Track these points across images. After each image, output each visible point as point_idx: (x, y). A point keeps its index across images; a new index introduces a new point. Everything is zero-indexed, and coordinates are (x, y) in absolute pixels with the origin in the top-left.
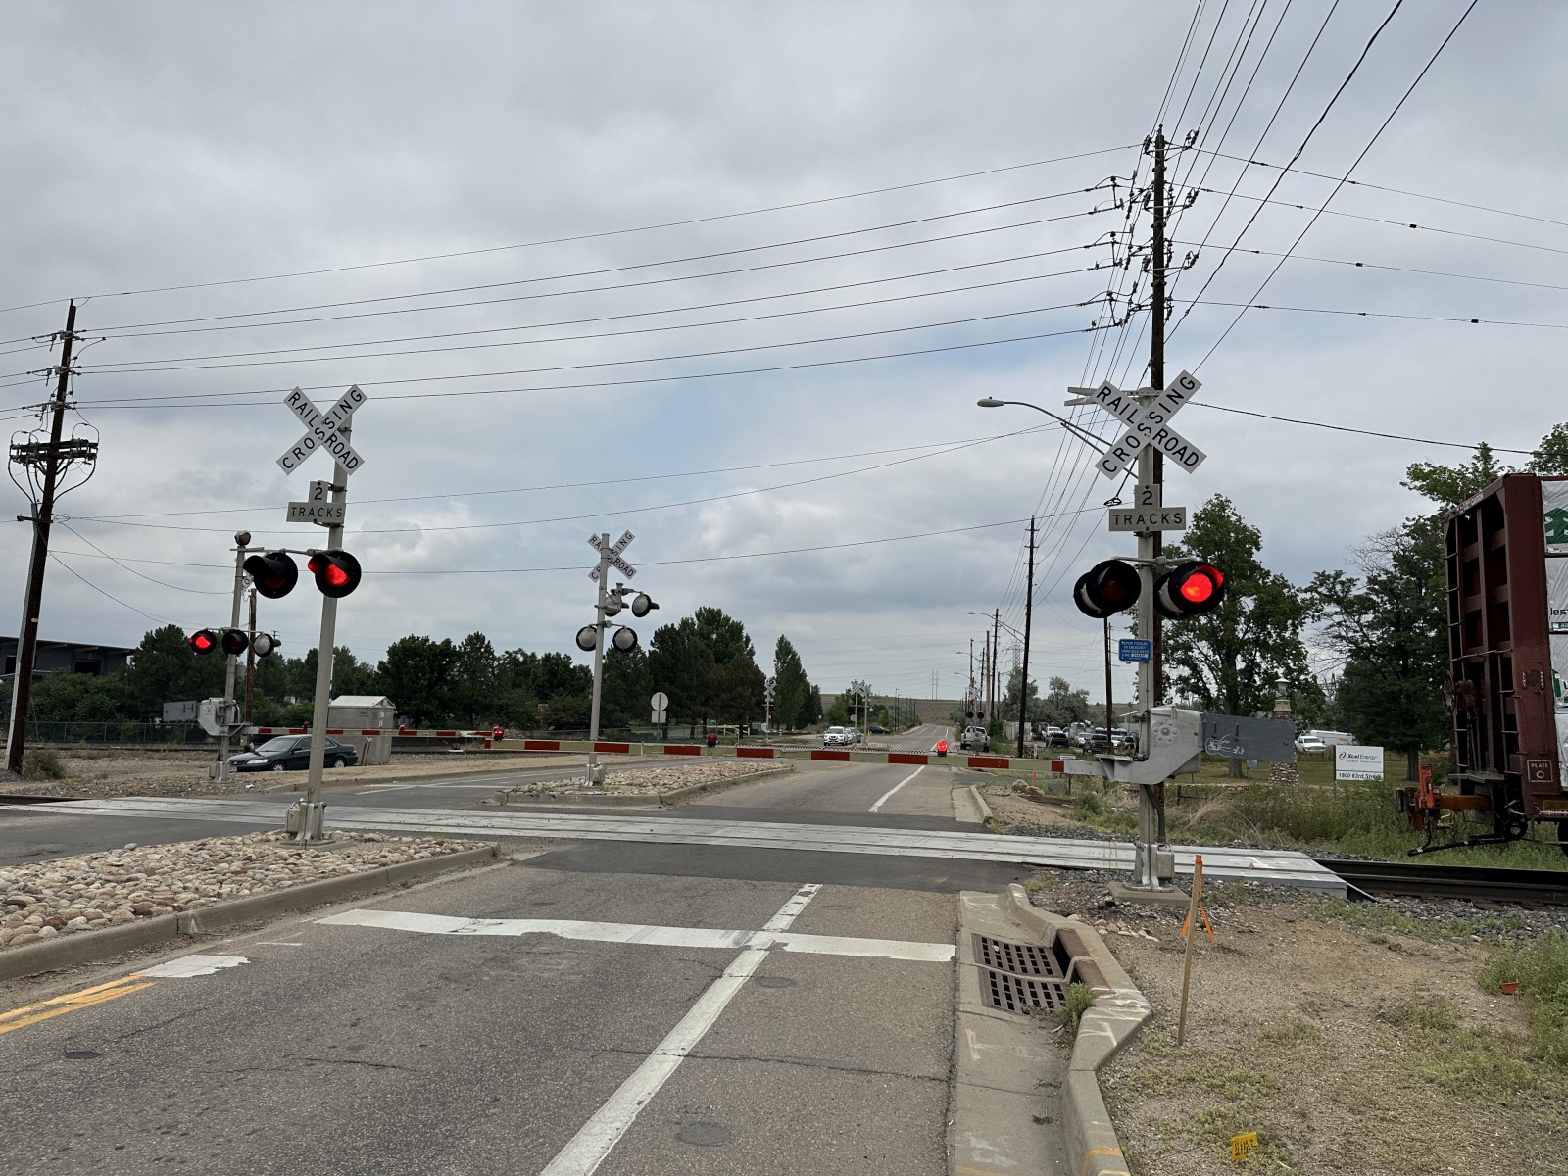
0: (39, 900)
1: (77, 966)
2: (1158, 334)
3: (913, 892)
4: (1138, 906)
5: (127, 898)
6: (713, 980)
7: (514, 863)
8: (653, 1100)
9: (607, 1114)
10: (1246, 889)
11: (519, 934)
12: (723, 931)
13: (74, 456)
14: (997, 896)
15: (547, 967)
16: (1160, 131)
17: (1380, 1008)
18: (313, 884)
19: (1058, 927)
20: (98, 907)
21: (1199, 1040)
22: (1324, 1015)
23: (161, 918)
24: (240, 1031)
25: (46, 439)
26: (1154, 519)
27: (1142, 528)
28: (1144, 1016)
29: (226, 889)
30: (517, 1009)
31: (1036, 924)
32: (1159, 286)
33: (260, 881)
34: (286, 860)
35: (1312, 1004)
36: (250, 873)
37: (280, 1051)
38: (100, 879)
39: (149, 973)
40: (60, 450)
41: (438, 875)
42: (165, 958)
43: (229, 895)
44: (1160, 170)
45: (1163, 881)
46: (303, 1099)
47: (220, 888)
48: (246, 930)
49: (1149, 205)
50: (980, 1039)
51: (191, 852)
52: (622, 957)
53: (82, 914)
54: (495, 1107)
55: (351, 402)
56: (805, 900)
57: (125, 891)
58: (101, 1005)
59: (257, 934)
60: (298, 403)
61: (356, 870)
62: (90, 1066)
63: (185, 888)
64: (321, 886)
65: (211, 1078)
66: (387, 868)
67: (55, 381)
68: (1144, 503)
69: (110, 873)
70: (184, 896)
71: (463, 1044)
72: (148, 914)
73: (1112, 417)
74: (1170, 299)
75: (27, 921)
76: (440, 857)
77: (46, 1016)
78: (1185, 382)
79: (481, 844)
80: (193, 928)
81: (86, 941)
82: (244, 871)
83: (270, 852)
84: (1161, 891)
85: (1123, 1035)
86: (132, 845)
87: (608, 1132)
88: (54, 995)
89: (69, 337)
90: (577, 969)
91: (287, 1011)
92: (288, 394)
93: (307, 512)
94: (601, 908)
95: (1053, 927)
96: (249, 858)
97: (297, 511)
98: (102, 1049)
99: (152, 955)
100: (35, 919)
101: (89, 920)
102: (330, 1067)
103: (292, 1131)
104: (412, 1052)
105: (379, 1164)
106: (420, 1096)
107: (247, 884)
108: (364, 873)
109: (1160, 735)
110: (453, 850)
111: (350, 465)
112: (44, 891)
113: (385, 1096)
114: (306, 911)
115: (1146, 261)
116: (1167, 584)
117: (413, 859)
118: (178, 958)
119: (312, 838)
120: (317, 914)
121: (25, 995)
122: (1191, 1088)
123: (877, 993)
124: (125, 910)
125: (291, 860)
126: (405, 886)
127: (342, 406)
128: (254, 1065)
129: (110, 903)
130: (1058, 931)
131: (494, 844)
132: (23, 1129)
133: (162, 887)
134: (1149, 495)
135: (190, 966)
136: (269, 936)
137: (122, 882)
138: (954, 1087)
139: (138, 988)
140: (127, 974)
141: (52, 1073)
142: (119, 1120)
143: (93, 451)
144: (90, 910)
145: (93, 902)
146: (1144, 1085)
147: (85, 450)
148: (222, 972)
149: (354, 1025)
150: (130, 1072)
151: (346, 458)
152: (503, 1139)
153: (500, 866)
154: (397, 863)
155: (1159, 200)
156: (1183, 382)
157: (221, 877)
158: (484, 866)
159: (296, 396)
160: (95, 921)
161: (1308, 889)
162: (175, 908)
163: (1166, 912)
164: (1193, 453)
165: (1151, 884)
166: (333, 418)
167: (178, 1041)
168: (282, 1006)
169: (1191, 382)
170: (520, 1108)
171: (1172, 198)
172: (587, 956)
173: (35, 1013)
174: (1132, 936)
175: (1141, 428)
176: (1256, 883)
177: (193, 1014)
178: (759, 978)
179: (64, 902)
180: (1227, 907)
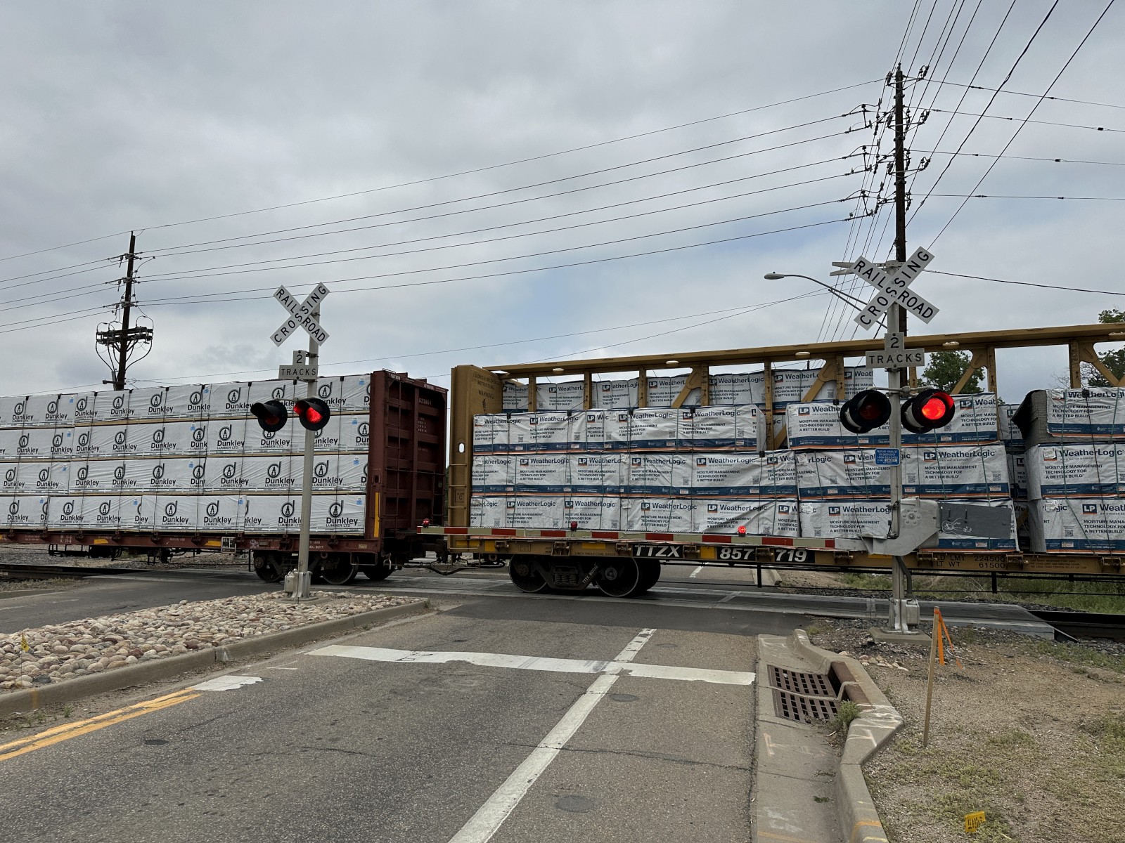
0: (125, 638)
1: (151, 682)
2: (900, 220)
3: (723, 635)
4: (892, 645)
5: (181, 637)
6: (579, 696)
7: (440, 613)
8: (538, 779)
9: (507, 789)
10: (975, 632)
11: (444, 662)
12: (586, 661)
13: (138, 338)
14: (786, 638)
15: (464, 685)
16: (899, 68)
17: (1082, 721)
18: (304, 628)
19: (832, 660)
20: (163, 643)
21: (940, 743)
22: (1037, 726)
23: (204, 651)
24: (258, 728)
25: (119, 327)
26: (900, 359)
27: (891, 365)
28: (897, 725)
29: (246, 631)
30: (443, 714)
31: (815, 659)
32: (900, 184)
33: (269, 625)
34: (285, 611)
35: (1027, 718)
36: (262, 620)
37: (284, 741)
38: (164, 624)
39: (198, 687)
40: (129, 335)
41: (387, 621)
42: (208, 677)
43: (248, 635)
44: (899, 97)
45: (910, 626)
46: (301, 774)
47: (242, 630)
48: (260, 659)
49: (891, 124)
50: (774, 740)
51: (222, 606)
52: (515, 678)
53: (153, 648)
54: (430, 782)
55: (319, 295)
56: (645, 640)
57: (180, 632)
58: (167, 709)
59: (267, 661)
60: (283, 297)
61: (332, 618)
62: (161, 749)
63: (219, 630)
64: (309, 629)
65: (239, 759)
66: (353, 616)
67: (123, 287)
68: (892, 347)
69: (170, 620)
70: (219, 636)
71: (407, 739)
72: (196, 648)
73: (867, 284)
74: (909, 194)
75: (118, 652)
76: (390, 608)
77: (132, 716)
78: (921, 255)
79: (417, 599)
80: (225, 657)
81: (156, 666)
82: (257, 619)
83: (274, 606)
84: (910, 634)
85: (881, 739)
86: (184, 601)
87: (508, 801)
88: (136, 702)
89: (131, 257)
90: (484, 687)
91: (289, 714)
92: (276, 291)
93: (292, 372)
94: (500, 644)
95: (828, 660)
96: (261, 610)
97: (285, 371)
98: (168, 738)
99: (199, 676)
100: (123, 651)
101: (157, 652)
102: (318, 753)
103: (293, 795)
104: (372, 743)
105: (352, 819)
106: (378, 773)
107: (260, 628)
108: (338, 620)
109: (907, 518)
110: (398, 604)
111: (320, 339)
112: (129, 632)
113: (355, 772)
114: (300, 646)
115: (890, 166)
116: (911, 406)
117: (371, 610)
118: (216, 678)
119: (302, 596)
120: (307, 648)
121: (118, 702)
122: (933, 778)
123: (697, 706)
124: (181, 645)
125: (289, 611)
126: (366, 628)
127: (313, 297)
128: (267, 750)
129: (171, 640)
130: (832, 663)
131: (426, 599)
132: (119, 790)
133: (205, 630)
134: (896, 340)
135: (224, 683)
136: (276, 663)
137: (178, 626)
138: (755, 774)
139: (190, 698)
140: (183, 688)
141: (137, 754)
142: (181, 786)
143: (150, 334)
144: (158, 645)
145: (160, 639)
146: (897, 776)
147: (144, 334)
148: (245, 687)
149: (333, 724)
150: (187, 754)
151: (317, 334)
152: (435, 804)
153: (430, 614)
154: (360, 612)
155: (899, 120)
156: (920, 255)
157: (242, 623)
158: (420, 614)
159: (281, 292)
160: (162, 652)
161: (1025, 633)
162: (213, 644)
163: (913, 650)
164: (929, 308)
165: (901, 629)
166: (307, 306)
167: (218, 733)
168: (285, 710)
169: (926, 255)
170: (447, 783)
171: (909, 117)
172: (491, 677)
173: (125, 713)
174: (888, 667)
175: (889, 290)
176: (983, 628)
177: (226, 715)
178: (612, 695)
179: (141, 640)
180: (960, 646)
